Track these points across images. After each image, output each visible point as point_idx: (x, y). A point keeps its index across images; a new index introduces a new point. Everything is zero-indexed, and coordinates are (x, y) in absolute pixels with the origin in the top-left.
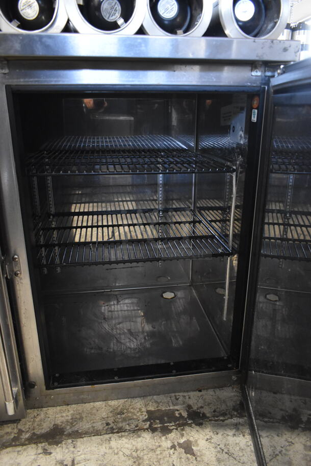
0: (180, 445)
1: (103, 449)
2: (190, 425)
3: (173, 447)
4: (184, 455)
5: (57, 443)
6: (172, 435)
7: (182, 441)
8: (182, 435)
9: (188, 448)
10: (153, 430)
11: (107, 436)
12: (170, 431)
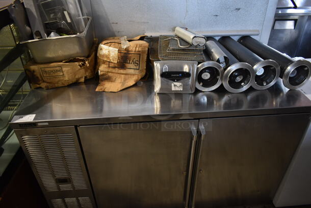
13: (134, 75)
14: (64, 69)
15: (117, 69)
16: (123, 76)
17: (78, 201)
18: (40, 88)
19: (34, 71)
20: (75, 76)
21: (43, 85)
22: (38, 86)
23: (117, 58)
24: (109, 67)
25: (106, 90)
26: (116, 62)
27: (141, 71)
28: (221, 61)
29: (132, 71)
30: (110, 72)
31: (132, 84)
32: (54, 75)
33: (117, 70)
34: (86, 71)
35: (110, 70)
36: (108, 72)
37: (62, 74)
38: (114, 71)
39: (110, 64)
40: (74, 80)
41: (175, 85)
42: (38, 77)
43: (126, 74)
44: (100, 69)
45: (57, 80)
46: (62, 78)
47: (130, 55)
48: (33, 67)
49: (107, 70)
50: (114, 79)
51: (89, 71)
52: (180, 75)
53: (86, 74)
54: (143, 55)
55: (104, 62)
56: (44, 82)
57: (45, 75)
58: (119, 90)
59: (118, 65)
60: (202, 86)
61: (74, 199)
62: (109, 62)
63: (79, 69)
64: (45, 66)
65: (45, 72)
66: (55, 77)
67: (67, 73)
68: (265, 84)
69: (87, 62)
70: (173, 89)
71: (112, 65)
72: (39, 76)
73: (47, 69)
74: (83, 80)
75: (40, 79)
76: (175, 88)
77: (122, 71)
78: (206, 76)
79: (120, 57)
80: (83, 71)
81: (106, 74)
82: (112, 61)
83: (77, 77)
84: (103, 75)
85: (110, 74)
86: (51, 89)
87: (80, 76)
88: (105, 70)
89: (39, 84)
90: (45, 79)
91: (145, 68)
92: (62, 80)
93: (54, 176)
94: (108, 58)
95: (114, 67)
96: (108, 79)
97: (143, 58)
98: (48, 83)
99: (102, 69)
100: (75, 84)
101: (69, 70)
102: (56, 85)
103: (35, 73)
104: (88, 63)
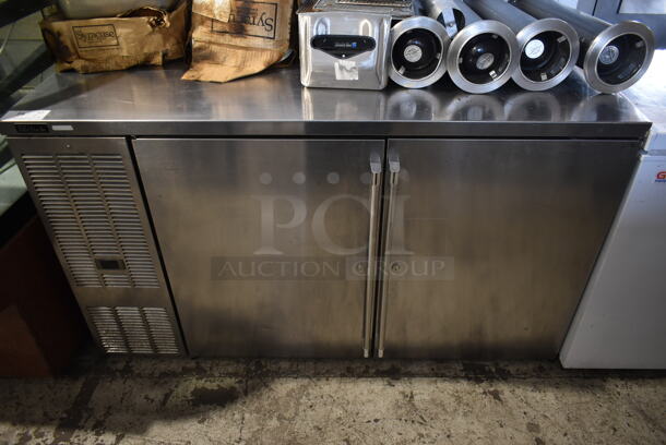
0: (490, 393)
1: (432, 388)
2: (498, 379)
3: (484, 393)
4: (493, 400)
5: (398, 379)
6: (484, 384)
7: (492, 389)
8: (491, 386)
9: (496, 395)
10: (469, 379)
11: (434, 379)
12: (482, 381)
13: (263, 50)
14: (120, 31)
15: (227, 36)
16: (240, 52)
17: (143, 315)
18: (72, 71)
19: (59, 34)
20: (142, 48)
21: (78, 64)
22: (67, 65)
23: (229, 11)
24: (212, 31)
25: (202, 79)
26: (226, 20)
27: (280, 43)
28: (446, 21)
29: (258, 42)
30: (214, 43)
31: (257, 70)
32: (100, 44)
33: (227, 39)
34: (166, 39)
35: (215, 37)
36: (210, 43)
37: (115, 42)
38: (221, 39)
39: (215, 24)
40: (141, 59)
41: (342, 68)
42: (67, 47)
43: (246, 49)
44: (194, 35)
45: (105, 56)
46: (115, 52)
47: (255, 6)
48: (58, 25)
49: (207, 38)
50: (221, 58)
51: (172, 40)
52: (354, 44)
53: (164, 46)
54: (282, 8)
55: (203, 21)
56: (79, 57)
57: (82, 43)
58: (229, 79)
59: (231, 27)
60: (404, 75)
61: (135, 310)
62: (213, 20)
63: (150, 34)
64: (83, 23)
65: (82, 35)
66: (101, 48)
67: (126, 39)
68: (544, 77)
69: (165, 19)
70: (339, 77)
71: (217, 27)
72: (69, 44)
73: (85, 31)
74: (158, 60)
75: (72, 50)
76: (342, 74)
77: (238, 41)
78: (414, 53)
79: (234, 8)
80: (158, 38)
81: (206, 48)
82: (218, 18)
83: (146, 51)
84: (200, 49)
85: (214, 48)
86: (92, 73)
87: (152, 50)
88: (204, 39)
89: (70, 63)
90: (83, 54)
91: (288, 37)
92: (117, 55)
93: (92, 252)
94: (211, 11)
95: (223, 33)
96: (210, 58)
97: (283, 14)
98: (87, 60)
99: (199, 35)
100: (142, 67)
101: (130, 33)
102: (104, 66)
103: (62, 39)
104: (169, 19)
